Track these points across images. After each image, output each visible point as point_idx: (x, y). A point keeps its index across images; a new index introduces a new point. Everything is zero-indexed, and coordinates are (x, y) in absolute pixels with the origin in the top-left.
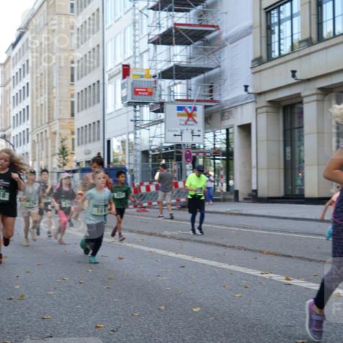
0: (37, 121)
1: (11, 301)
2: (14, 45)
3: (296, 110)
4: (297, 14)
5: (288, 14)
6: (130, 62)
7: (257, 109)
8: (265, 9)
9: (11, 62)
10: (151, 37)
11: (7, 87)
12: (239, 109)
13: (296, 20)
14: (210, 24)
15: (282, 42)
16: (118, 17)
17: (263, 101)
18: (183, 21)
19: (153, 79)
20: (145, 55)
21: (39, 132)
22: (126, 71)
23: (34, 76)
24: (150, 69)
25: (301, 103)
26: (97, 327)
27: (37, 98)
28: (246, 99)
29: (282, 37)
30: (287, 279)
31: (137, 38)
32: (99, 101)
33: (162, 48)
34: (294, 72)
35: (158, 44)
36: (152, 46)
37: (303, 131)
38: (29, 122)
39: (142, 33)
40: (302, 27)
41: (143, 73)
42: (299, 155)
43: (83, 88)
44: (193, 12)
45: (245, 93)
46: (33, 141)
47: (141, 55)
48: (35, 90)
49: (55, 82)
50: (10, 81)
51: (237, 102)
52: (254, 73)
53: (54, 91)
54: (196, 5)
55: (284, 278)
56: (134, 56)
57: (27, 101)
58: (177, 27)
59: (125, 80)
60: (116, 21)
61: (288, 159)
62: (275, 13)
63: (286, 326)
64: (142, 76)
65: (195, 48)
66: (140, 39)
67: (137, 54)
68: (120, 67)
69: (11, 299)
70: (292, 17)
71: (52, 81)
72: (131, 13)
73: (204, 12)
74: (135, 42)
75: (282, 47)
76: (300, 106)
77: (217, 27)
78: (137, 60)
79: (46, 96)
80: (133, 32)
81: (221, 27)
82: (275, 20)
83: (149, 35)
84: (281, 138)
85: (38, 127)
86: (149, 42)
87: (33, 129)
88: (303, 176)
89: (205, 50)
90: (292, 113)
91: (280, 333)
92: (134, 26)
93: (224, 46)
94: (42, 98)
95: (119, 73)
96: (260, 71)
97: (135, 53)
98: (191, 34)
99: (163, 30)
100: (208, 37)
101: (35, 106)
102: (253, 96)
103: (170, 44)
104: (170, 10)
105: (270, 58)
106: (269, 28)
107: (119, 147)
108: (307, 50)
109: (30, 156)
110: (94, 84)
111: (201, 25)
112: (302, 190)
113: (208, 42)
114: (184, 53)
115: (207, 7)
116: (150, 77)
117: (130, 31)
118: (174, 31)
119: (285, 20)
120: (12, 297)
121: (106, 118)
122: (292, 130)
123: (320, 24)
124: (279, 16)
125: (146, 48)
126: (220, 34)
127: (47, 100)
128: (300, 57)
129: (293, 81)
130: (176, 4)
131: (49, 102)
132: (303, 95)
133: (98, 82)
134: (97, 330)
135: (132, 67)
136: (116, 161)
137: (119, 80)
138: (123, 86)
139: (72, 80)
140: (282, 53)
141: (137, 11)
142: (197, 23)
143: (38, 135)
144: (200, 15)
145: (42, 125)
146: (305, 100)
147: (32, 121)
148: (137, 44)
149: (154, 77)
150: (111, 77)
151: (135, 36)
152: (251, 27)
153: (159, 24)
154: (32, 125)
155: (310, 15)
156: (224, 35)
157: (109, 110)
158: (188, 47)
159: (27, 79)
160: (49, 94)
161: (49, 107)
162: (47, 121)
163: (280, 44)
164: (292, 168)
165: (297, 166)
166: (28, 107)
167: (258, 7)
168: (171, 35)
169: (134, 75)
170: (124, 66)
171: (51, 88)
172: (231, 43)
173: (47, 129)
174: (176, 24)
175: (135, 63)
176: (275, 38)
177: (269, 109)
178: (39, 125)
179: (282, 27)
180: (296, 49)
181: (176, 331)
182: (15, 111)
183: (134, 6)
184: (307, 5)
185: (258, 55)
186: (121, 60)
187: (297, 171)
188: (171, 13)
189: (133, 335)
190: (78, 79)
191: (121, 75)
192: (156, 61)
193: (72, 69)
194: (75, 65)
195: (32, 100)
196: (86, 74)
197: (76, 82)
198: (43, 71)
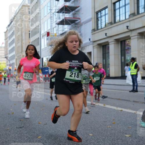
0: (17, 52)
2: (9, 26)
3: (107, 47)
4: (107, 14)
5: (104, 14)
6: (50, 31)
7: (93, 47)
8: (96, 12)
9: (8, 31)
10: (57, 22)
11: (7, 40)
12: (87, 47)
13: (107, 16)
14: (77, 17)
15: (102, 23)
16: (45, 15)
17: (96, 44)
18: (68, 17)
19: (57, 37)
20: (55, 29)
21: (18, 56)
22: (48, 34)
23: (16, 36)
24: (56, 33)
25: (109, 44)
26: (39, 123)
27: (17, 44)
28: (90, 43)
29: (102, 22)
30: (104, 105)
31: (52, 23)
32: (39, 44)
33: (61, 26)
34: (106, 34)
35: (59, 24)
36: (57, 25)
37: (109, 54)
38: (15, 52)
39: (53, 21)
40: (109, 18)
41: (54, 35)
42: (108, 62)
43: (33, 40)
44: (71, 13)
45: (89, 41)
46: (16, 59)
47: (53, 28)
48: (16, 41)
49: (24, 38)
50: (8, 38)
51: (87, 44)
52: (93, 34)
53: (23, 41)
54: (72, 11)
55: (103, 105)
56: (51, 29)
57: (14, 45)
58: (66, 19)
59: (48, 37)
60: (44, 17)
61: (104, 63)
62: (99, 13)
63: (104, 122)
64: (54, 36)
65: (72, 26)
66: (53, 23)
67: (52, 28)
68: (46, 33)
69: (9, 114)
70: (105, 15)
71: (23, 38)
72: (50, 14)
73: (75, 13)
74: (51, 24)
75: (102, 25)
76: (108, 45)
77: (80, 19)
78: (52, 30)
79: (21, 43)
80: (50, 21)
81: (81, 19)
82: (99, 16)
83: (56, 21)
84: (102, 57)
85: (17, 54)
86: (56, 24)
87: (16, 55)
88: (109, 70)
89: (75, 26)
90: (106, 48)
91: (102, 124)
92: (51, 18)
93: (82, 25)
94: (19, 44)
95: (46, 35)
96: (94, 34)
97: (51, 28)
98: (71, 21)
99: (61, 20)
100: (77, 22)
101: (17, 46)
102: (92, 42)
103: (63, 24)
104: (63, 13)
105: (98, 29)
106: (97, 19)
107: (46, 60)
108: (111, 26)
109: (15, 64)
110: (37, 39)
111: (74, 18)
112: (109, 75)
113: (76, 24)
114: (68, 27)
115: (76, 12)
116: (57, 36)
117: (49, 20)
118: (65, 20)
119: (103, 16)
120: (9, 113)
121: (41, 50)
122: (105, 54)
123: (115, 17)
124: (101, 15)
125: (55, 26)
126: (81, 21)
127: (21, 44)
128: (108, 29)
129: (106, 37)
130: (65, 11)
132: (109, 42)
133: (39, 38)
134: (39, 124)
135: (50, 33)
136: (45, 65)
137: (46, 38)
138: (47, 39)
139: (30, 37)
140: (102, 27)
141: (52, 13)
142: (72, 17)
143: (18, 57)
144: (74, 14)
145: (19, 53)
146: (110, 43)
147: (16, 52)
148: (52, 25)
149: (58, 36)
150: (43, 36)
151: (51, 22)
152: (91, 19)
153: (60, 18)
154: (16, 53)
155: (112, 14)
156: (82, 21)
157: (43, 47)
158: (70, 26)
159: (14, 37)
160: (21, 42)
161: (21, 47)
162: (21, 51)
163: (101, 24)
164: (106, 67)
165: (107, 66)
166: (14, 47)
167: (94, 12)
168: (64, 22)
169: (51, 36)
170: (47, 32)
171: (22, 40)
172: (84, 24)
173: (21, 54)
174: (65, 18)
175: (51, 31)
176: (99, 22)
177: (98, 47)
178: (18, 53)
179: (102, 18)
180: (107, 26)
181: (66, 124)
182: (10, 49)
183: (51, 11)
184: (111, 11)
185: (94, 28)
186: (46, 30)
187: (107, 68)
188: (64, 14)
189: (51, 126)
190: (32, 37)
191: (46, 36)
192: (59, 30)
193: (29, 34)
194: (30, 32)
195: (16, 44)
196: (34, 35)
197: (31, 38)
198: (19, 34)
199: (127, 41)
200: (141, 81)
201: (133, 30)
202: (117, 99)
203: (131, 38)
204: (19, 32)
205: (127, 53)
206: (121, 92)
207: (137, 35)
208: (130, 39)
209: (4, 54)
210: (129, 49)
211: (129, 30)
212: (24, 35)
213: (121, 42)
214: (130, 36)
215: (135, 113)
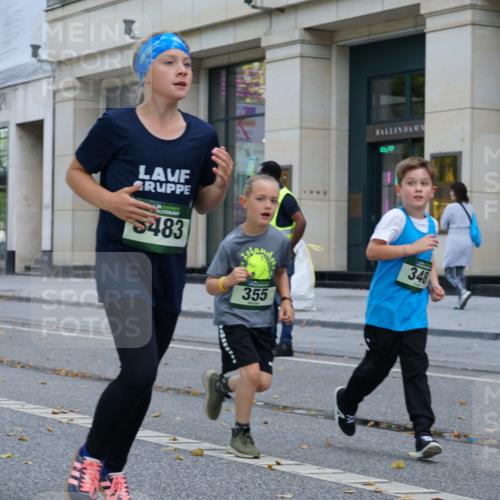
7: (55, 93)
12: (20, 91)
17: (68, 78)
28: (35, 72)
34: (129, 24)
45: (34, 60)
51: (17, 77)
52: (52, 22)
96: (64, 18)
102: (48, 66)
129: (126, 40)
177: (80, 94)
199: (245, 68)
200: (312, 295)
201: (281, 10)
202: (178, 391)
203: (269, 55)
205: (240, 135)
206: (200, 353)
207: (302, 42)
208: (261, 59)
210: (255, 114)
211: (254, 7)
213: (213, 74)
214: (264, 44)
215: (270, 467)
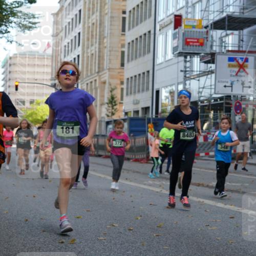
0: (87, 71)
1: (62, 245)
6: (183, 12)
9: (64, 12)
11: (59, 37)
19: (205, 30)
20: (198, 7)
21: (89, 82)
22: (178, 21)
23: (86, 26)
24: (202, 19)
27: (88, 48)
32: (149, 51)
41: (195, 24)
43: (134, 38)
47: (194, 5)
48: (86, 39)
49: (107, 31)
50: (62, 30)
53: (105, 40)
56: (187, 6)
57: (78, 51)
59: (177, 30)
64: (194, 27)
67: (190, 4)
68: (172, 17)
71: (103, 31)
78: (190, 10)
79: (97, 45)
85: (87, 76)
94: (93, 48)
95: (171, 23)
97: (187, 3)
101: (85, 55)
107: (167, 98)
110: (145, 34)
114: (237, 3)
116: (202, 27)
121: (156, 68)
127: (97, 50)
131: (99, 52)
133: (149, 32)
135: (184, 17)
136: (164, 111)
137: (170, 31)
138: (174, 37)
139: (124, 30)
143: (87, 84)
145: (92, 74)
149: (206, 27)
150: (162, 28)
157: (160, 59)
159: (79, 28)
160: (99, 44)
161: (99, 57)
162: (97, 71)
166: (78, 56)
169: (185, 26)
170: (176, 16)
171: (102, 37)
173: (97, 78)
175: (187, 13)
186: (172, 10)
190: (129, 29)
191: (172, 25)
192: (208, 11)
193: (124, 19)
194: (127, 16)
195: (83, 49)
196: (137, 24)
197: (127, 32)
198: (94, 21)
204: (93, 14)
209: (49, 77)
212: (107, 23)
